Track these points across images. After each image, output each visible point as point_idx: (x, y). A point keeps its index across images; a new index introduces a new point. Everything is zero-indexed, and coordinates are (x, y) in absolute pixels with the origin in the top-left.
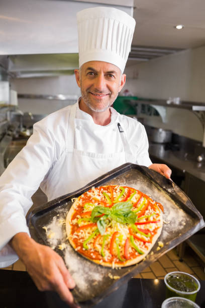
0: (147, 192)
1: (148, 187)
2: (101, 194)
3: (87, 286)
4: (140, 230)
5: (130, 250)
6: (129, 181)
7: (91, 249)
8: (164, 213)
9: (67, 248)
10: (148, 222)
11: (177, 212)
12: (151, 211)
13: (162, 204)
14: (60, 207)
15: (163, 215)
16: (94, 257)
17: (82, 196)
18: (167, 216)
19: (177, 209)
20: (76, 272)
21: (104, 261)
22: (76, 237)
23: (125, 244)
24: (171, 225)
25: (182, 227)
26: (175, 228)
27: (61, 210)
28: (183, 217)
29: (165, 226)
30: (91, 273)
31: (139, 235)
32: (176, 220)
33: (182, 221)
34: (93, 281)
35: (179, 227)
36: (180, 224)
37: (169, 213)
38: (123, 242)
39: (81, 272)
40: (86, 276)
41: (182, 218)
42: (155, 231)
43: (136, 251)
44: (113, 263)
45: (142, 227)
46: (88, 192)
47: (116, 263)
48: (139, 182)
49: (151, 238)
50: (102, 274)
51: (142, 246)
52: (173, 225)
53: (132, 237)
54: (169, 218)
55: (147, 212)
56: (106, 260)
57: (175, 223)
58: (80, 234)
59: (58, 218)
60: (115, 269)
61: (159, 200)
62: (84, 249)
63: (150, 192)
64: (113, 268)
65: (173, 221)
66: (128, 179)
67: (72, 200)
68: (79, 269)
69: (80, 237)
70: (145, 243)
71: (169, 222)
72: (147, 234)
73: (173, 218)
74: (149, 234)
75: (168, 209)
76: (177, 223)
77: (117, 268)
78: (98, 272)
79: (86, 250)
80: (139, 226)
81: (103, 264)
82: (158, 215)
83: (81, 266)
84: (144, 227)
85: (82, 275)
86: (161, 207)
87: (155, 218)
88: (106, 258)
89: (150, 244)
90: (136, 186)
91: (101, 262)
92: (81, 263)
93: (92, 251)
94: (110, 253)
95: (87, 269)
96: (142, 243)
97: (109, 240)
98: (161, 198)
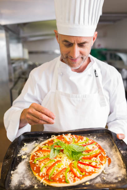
0: (106, 149)
1: (109, 146)
2: (71, 139)
3: (17, 185)
4: (79, 168)
5: (61, 176)
6: (99, 139)
7: (37, 165)
8: (109, 166)
9: (26, 159)
10: (89, 165)
11: (120, 170)
12: (98, 159)
13: (112, 160)
14: (42, 137)
15: (107, 166)
16: (35, 169)
17: (59, 136)
18: (109, 169)
19: (122, 168)
20: (18, 174)
21: (39, 175)
22: (36, 155)
23: (61, 171)
24: (108, 176)
25: (116, 181)
26: (109, 179)
27: (42, 139)
28: (123, 174)
29: (103, 174)
30: (26, 179)
31: (75, 170)
32: (115, 174)
33: (120, 177)
34: (23, 184)
35: (114, 180)
36: (116, 178)
37: (113, 168)
38: (60, 169)
39: (22, 175)
40: (22, 178)
41: (121, 175)
42: (90, 173)
43: (65, 179)
44: (43, 178)
45: (82, 166)
46: (63, 134)
47: (45, 179)
48: (105, 142)
49: (83, 176)
50: (32, 183)
51: (72, 178)
52: (109, 177)
53: (69, 169)
54: (110, 171)
55: (94, 158)
56: (41, 175)
57: (112, 175)
58: (39, 154)
59: (37, 142)
60: (42, 183)
61: (112, 157)
62: (33, 162)
63: (108, 150)
64: (41, 182)
65: (112, 174)
66: (98, 137)
67: (52, 136)
68: (22, 173)
69: (37, 156)
70: (75, 176)
71: (108, 173)
72: (82, 172)
73: (114, 173)
74: (84, 173)
75: (114, 165)
76: (115, 176)
77: (44, 184)
78: (31, 181)
79: (34, 163)
80: (79, 165)
81: (37, 176)
82: (102, 164)
83: (24, 172)
84: (84, 167)
85: (20, 177)
86: (110, 161)
87: (98, 165)
88: (41, 173)
89: (79, 179)
90: (101, 143)
91: (36, 175)
92: (26, 170)
93: (37, 166)
94: (47, 172)
95: (26, 175)
96: (73, 176)
97: (52, 164)
98: (114, 156)
